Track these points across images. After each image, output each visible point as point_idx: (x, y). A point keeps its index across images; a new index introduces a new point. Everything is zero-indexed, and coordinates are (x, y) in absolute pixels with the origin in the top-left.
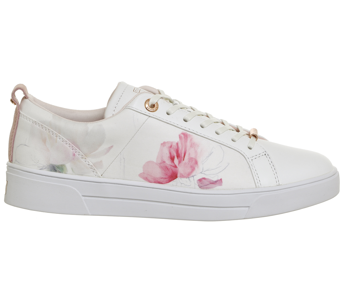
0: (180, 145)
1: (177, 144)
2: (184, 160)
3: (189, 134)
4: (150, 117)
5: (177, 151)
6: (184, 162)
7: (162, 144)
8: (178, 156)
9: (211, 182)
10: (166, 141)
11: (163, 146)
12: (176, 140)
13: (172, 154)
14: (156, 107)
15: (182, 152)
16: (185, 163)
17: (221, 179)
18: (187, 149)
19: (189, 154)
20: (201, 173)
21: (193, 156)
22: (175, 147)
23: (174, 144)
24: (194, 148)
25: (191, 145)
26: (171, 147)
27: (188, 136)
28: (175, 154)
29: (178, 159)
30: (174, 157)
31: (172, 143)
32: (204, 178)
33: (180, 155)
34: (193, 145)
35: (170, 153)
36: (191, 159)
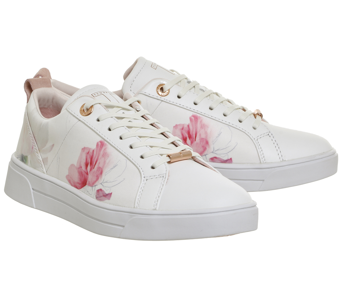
0: (191, 127)
1: (188, 126)
2: (195, 141)
3: (199, 116)
4: (163, 102)
5: (189, 133)
6: (196, 142)
7: (174, 127)
8: (190, 137)
9: (222, 161)
10: (178, 124)
11: (176, 129)
12: (188, 122)
13: (184, 136)
14: (167, 92)
15: (193, 133)
16: (197, 144)
17: (231, 159)
18: (198, 130)
19: (200, 135)
20: (212, 152)
21: (203, 136)
22: (186, 129)
23: (186, 126)
24: (204, 129)
25: (201, 126)
26: (183, 129)
27: (198, 118)
28: (187, 136)
29: (190, 139)
30: (186, 138)
31: (183, 125)
32: (216, 158)
33: (192, 136)
34: (203, 126)
35: (183, 135)
36: (202, 140)
